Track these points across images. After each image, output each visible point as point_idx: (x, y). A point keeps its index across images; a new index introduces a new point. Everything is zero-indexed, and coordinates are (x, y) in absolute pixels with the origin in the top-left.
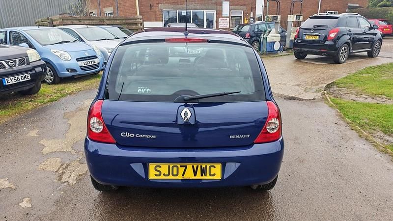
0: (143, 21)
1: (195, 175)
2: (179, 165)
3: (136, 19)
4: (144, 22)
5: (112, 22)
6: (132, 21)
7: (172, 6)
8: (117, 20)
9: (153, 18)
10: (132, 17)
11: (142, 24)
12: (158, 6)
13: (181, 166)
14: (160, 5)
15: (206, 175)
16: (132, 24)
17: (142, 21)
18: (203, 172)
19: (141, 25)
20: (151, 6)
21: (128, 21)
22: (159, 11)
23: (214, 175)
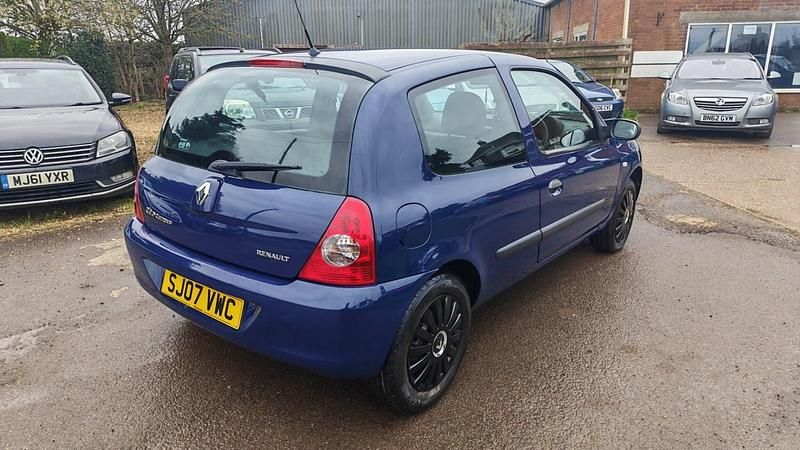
0: (633, 50)
1: (209, 309)
2: (194, 283)
3: (617, 47)
4: (636, 53)
5: (562, 54)
6: (607, 50)
7: (717, 14)
8: (573, 48)
9: (662, 41)
10: (608, 41)
11: (630, 56)
12: (678, 17)
13: (197, 286)
14: (682, 14)
15: (220, 314)
16: (606, 56)
17: (630, 50)
18: (219, 307)
19: (627, 59)
20: (660, 17)
21: (597, 51)
22: (678, 27)
23: (230, 318)
